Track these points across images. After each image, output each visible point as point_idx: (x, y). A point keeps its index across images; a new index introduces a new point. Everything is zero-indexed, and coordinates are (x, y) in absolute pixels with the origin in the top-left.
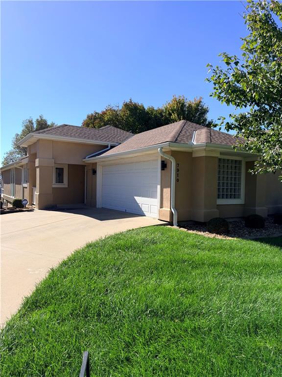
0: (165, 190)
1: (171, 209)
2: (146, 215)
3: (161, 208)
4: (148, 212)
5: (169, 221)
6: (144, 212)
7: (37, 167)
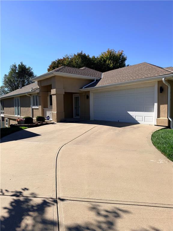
0: (161, 106)
1: (168, 118)
2: (140, 123)
3: (158, 118)
4: (142, 121)
5: (167, 126)
6: (138, 121)
7: (54, 95)
